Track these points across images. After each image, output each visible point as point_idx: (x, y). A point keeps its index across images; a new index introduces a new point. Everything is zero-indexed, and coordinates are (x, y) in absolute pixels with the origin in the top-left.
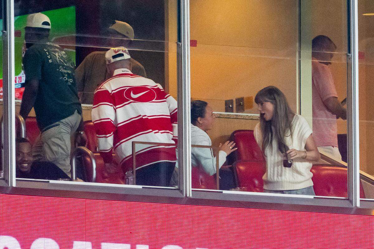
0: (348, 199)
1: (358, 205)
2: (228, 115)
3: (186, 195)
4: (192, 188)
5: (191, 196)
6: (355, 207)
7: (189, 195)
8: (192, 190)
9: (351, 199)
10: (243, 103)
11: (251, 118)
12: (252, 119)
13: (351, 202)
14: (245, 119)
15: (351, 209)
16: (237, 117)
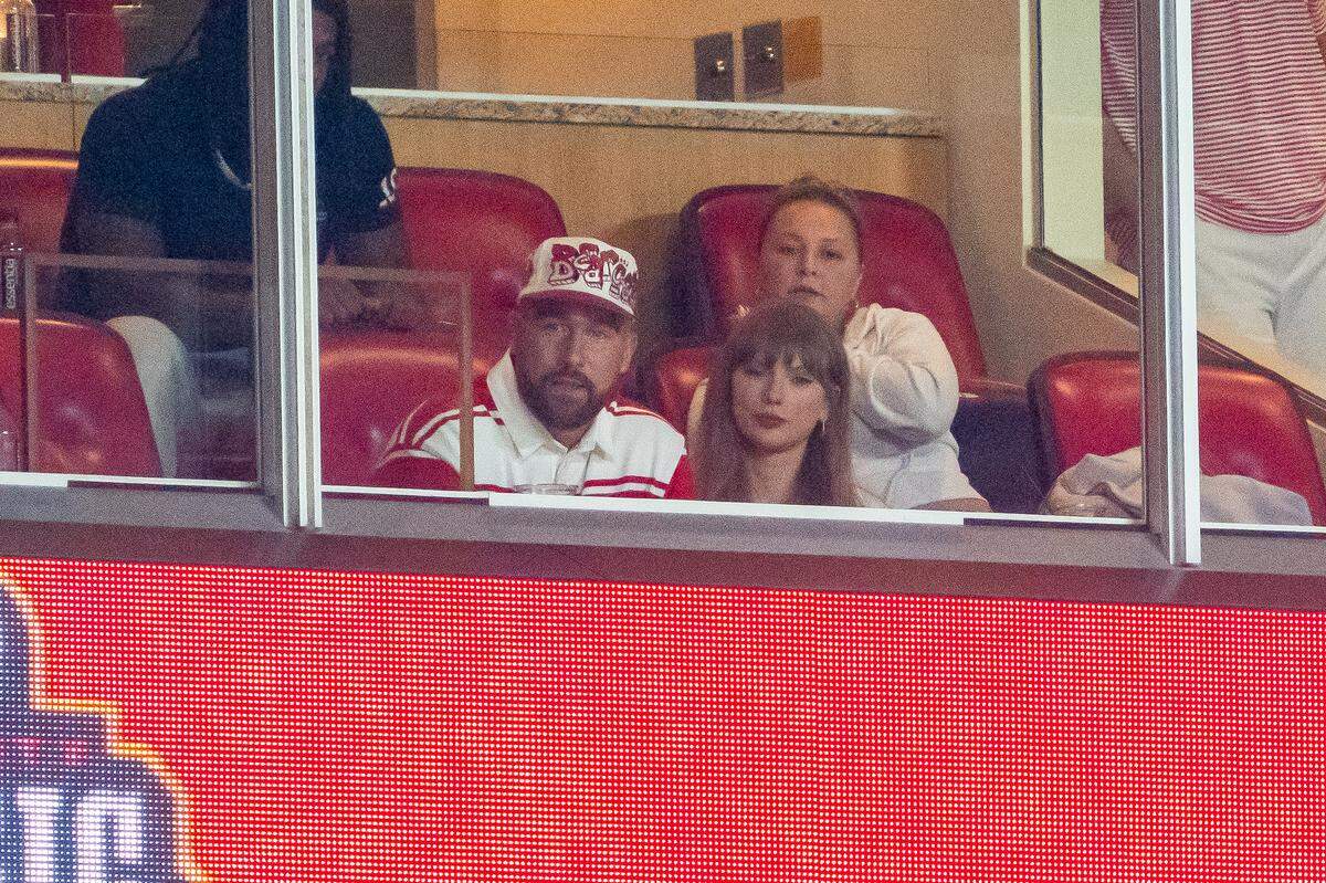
0: (1145, 529)
1: (1194, 554)
2: (674, 111)
3: (295, 518)
4: (324, 482)
5: (319, 523)
6: (1175, 565)
7: (311, 520)
8: (326, 495)
9: (1157, 524)
10: (779, 53)
11: (795, 125)
12: (800, 131)
13: (1159, 540)
14: (762, 131)
15: (1161, 575)
16: (724, 122)
